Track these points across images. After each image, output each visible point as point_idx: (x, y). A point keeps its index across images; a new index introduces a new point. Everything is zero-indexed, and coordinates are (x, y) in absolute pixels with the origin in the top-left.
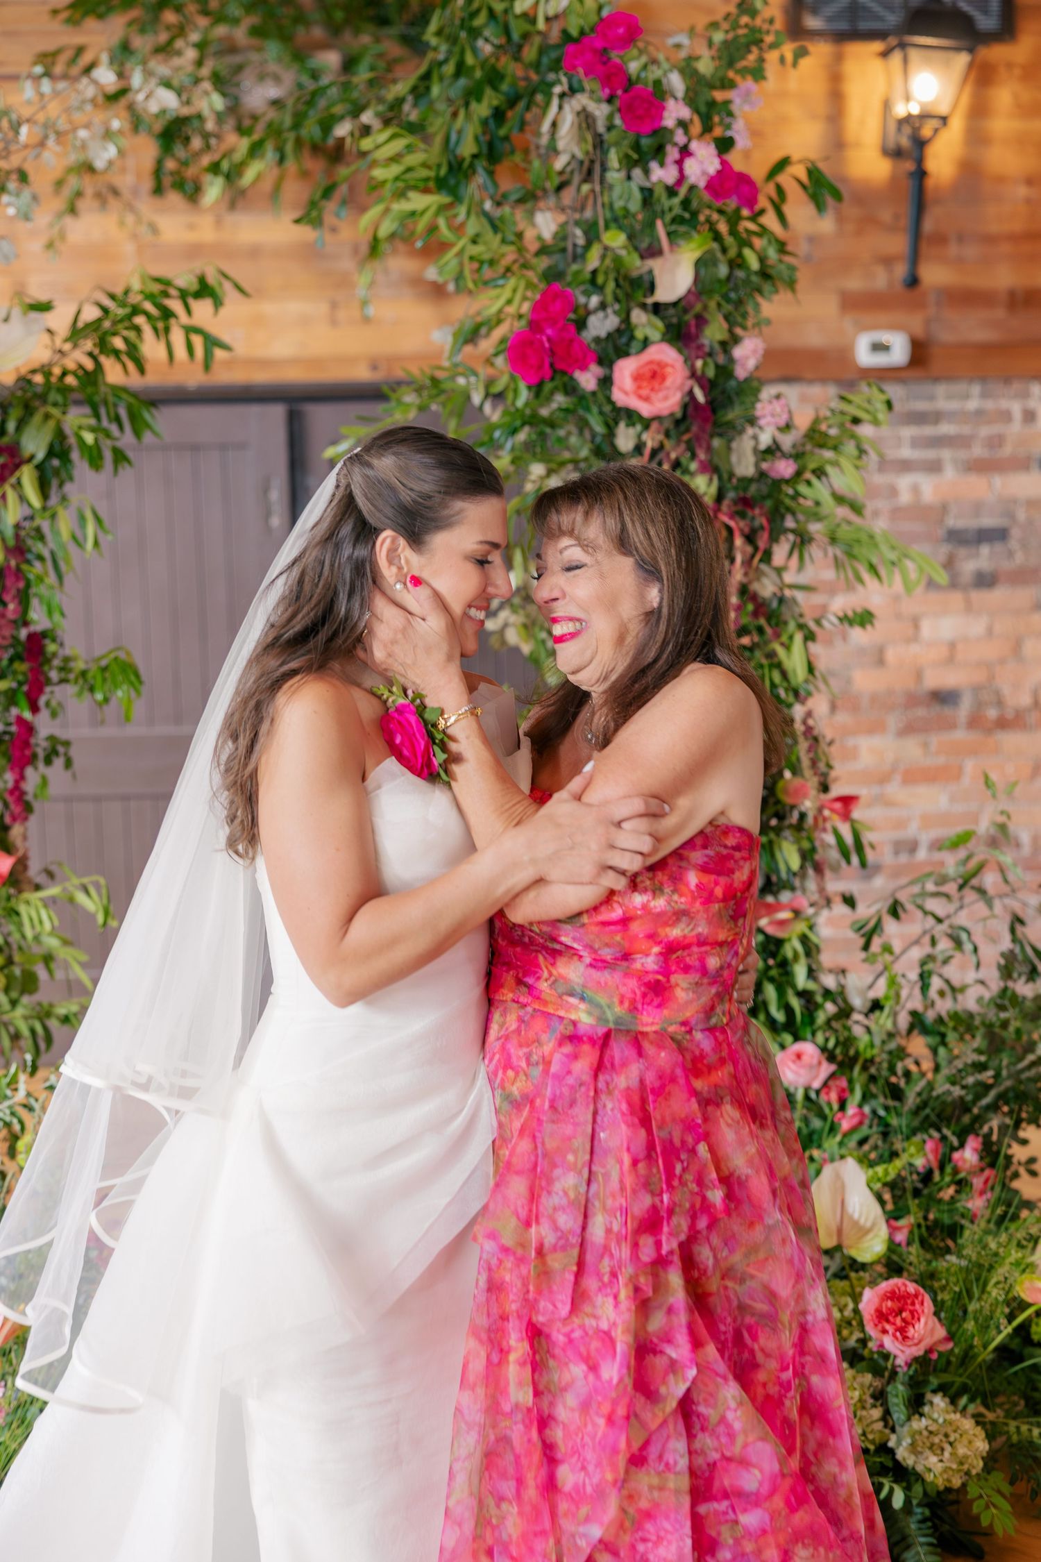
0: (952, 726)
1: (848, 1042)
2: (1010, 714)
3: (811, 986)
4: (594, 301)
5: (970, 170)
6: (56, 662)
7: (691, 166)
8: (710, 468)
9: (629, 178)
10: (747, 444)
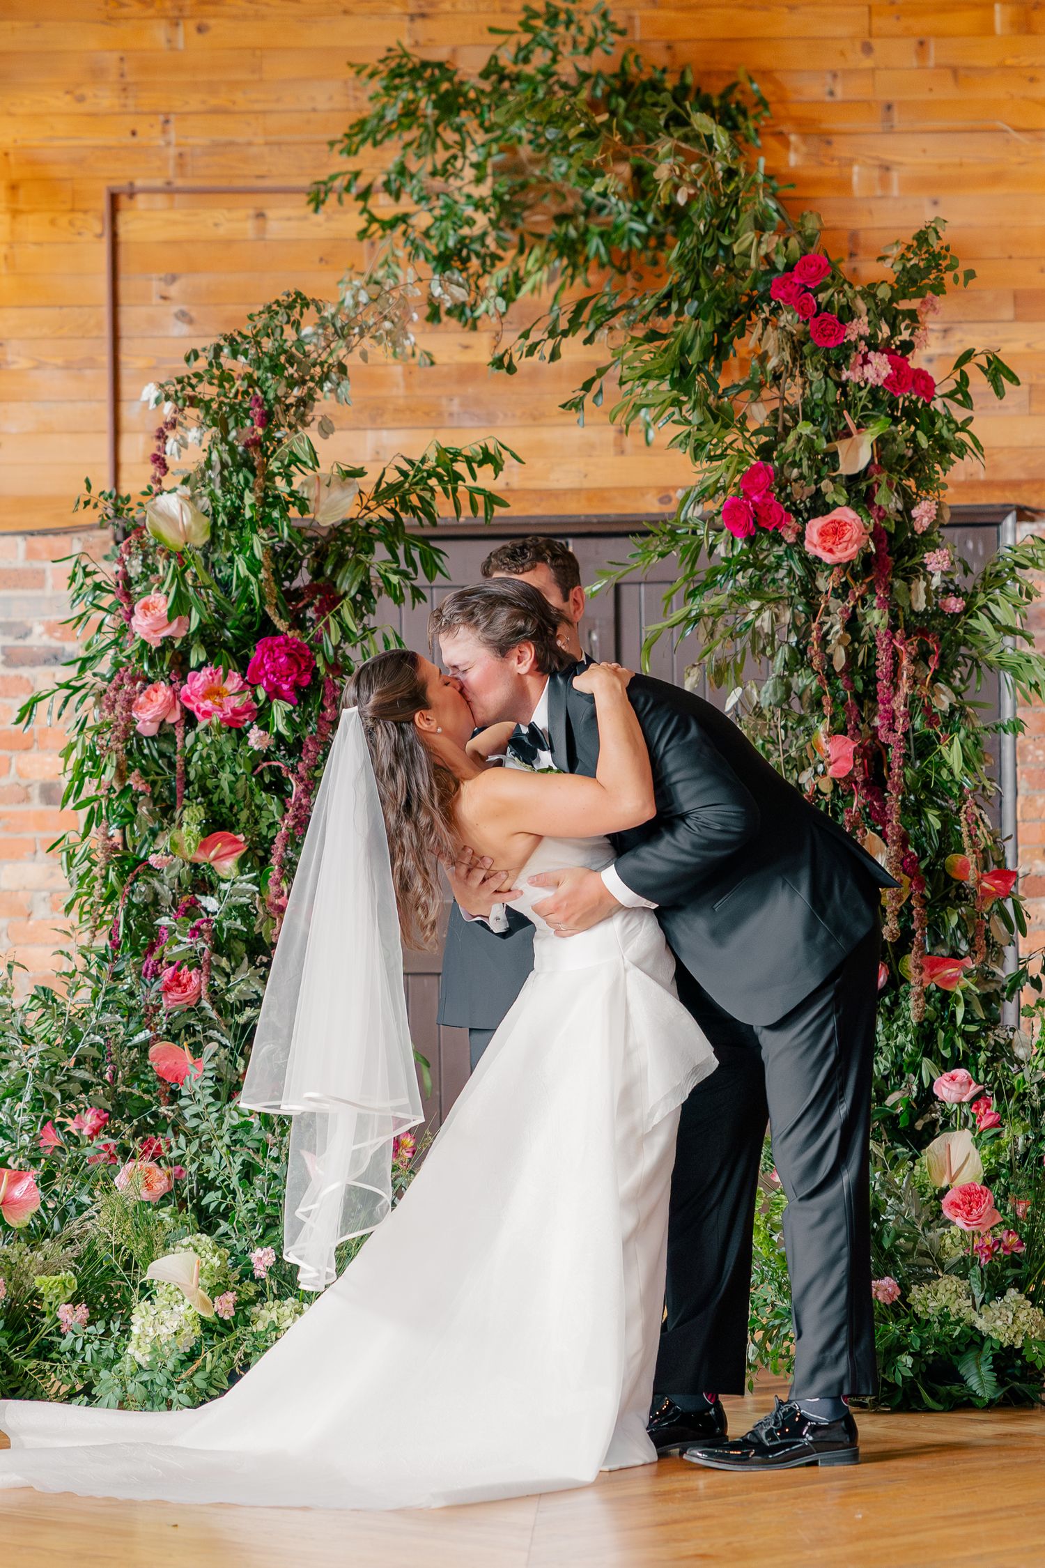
3: (971, 1028)
7: (870, 371)
8: (888, 604)
9: (826, 375)
10: (923, 584)
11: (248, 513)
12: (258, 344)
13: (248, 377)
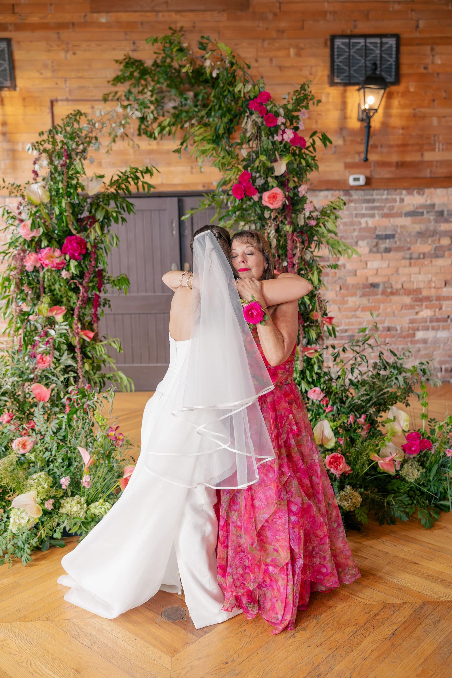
0: (377, 294)
1: (331, 387)
2: (394, 291)
3: (319, 371)
4: (258, 175)
5: (385, 125)
6: (106, 278)
7: (285, 136)
8: (291, 223)
9: (268, 139)
10: (302, 216)
11: (61, 191)
12: (65, 129)
13: (62, 142)
